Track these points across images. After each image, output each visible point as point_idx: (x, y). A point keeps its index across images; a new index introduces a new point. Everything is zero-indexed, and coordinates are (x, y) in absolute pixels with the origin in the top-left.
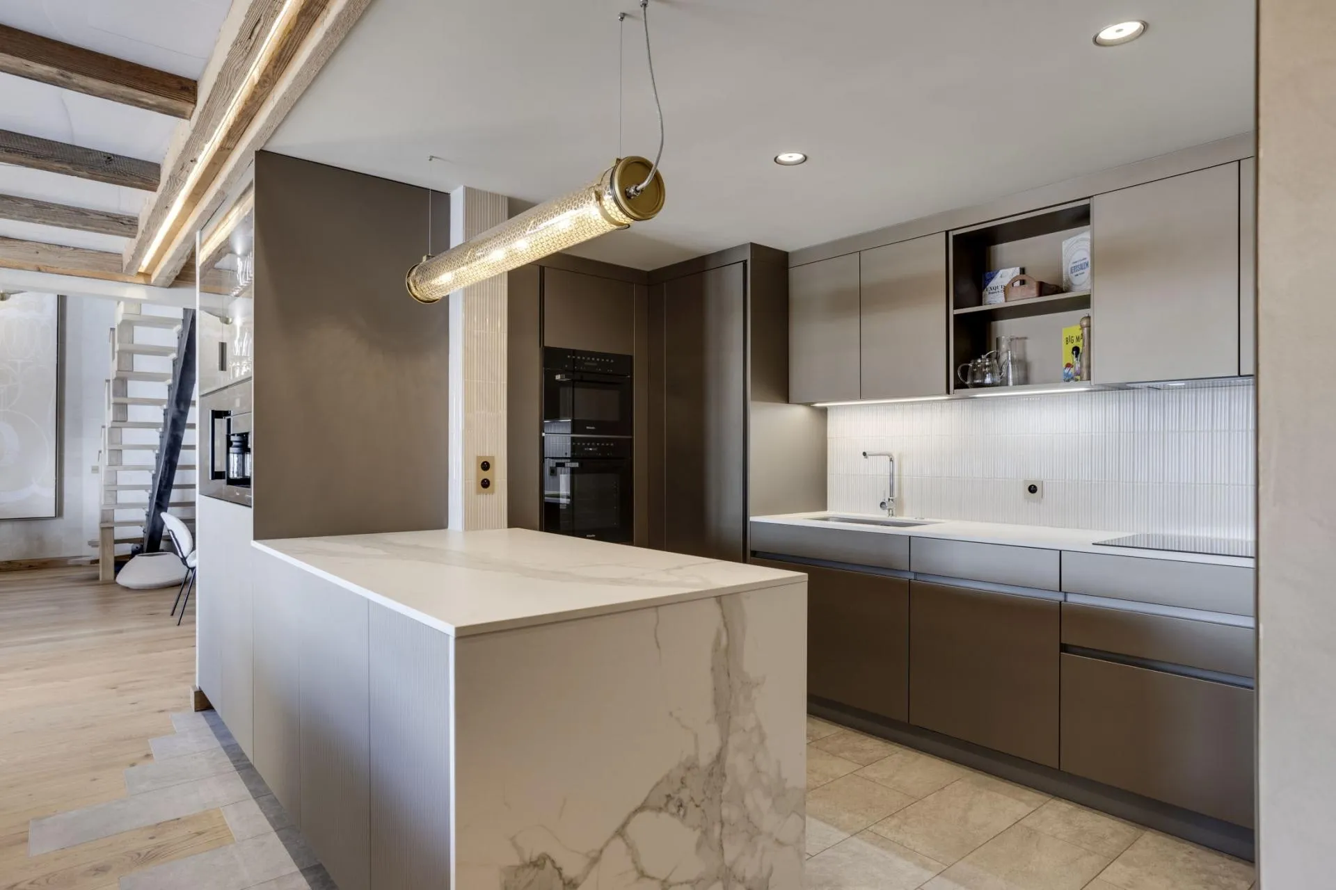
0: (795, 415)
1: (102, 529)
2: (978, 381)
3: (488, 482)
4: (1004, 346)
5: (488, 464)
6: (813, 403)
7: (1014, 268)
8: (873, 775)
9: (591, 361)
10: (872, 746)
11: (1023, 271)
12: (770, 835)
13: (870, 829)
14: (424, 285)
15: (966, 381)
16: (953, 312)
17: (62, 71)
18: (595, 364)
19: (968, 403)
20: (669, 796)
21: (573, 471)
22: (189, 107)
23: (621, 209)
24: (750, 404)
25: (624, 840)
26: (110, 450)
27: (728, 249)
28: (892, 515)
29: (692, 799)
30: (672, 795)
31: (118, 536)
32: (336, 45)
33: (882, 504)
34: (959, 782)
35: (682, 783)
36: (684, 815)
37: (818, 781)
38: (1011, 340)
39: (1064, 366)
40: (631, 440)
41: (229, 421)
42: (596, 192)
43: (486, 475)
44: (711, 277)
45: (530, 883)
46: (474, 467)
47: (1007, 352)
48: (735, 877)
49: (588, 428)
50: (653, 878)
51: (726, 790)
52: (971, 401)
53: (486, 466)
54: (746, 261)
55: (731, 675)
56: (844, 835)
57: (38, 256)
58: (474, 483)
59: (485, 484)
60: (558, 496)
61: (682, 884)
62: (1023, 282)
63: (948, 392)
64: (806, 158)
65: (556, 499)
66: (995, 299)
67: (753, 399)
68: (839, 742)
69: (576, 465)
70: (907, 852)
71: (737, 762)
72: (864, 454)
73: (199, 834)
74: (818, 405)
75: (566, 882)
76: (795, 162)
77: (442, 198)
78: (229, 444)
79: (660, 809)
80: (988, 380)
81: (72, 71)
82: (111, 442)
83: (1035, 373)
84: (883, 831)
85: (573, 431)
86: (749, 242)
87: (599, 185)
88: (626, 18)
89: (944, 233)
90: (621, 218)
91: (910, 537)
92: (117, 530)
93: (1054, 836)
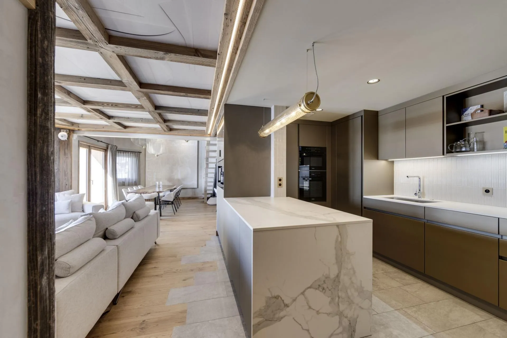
0: (381, 164)
1: (205, 191)
2: (458, 150)
3: (281, 184)
4: (472, 136)
5: (281, 179)
6: (388, 160)
7: (478, 106)
8: (408, 289)
9: (313, 149)
10: (408, 278)
11: (482, 106)
12: (357, 304)
13: (404, 309)
14: (263, 133)
15: (452, 150)
16: (445, 125)
17: (186, 94)
18: (315, 150)
19: (453, 158)
20: (319, 285)
21: (310, 181)
22: (210, 97)
23: (306, 108)
24: (364, 160)
25: (304, 296)
26: (206, 174)
27: (356, 113)
28: (420, 198)
29: (328, 288)
30: (321, 285)
31: (208, 193)
32: (236, 76)
33: (415, 194)
34: (446, 300)
35: (324, 282)
36: (325, 292)
37: (385, 287)
38: (476, 133)
39: (504, 142)
40: (326, 172)
41: (222, 168)
42: (299, 104)
43: (280, 182)
44: (351, 122)
45: (274, 302)
46: (277, 180)
47: (474, 138)
48: (343, 315)
49: (312, 168)
50: (314, 310)
51: (340, 287)
52: (456, 157)
53: (280, 180)
54: (362, 116)
55: (342, 250)
56: (392, 309)
57: (190, 133)
58: (277, 185)
59: (280, 185)
60: (303, 186)
61: (324, 313)
62: (482, 111)
63: (443, 154)
64: (379, 80)
65: (302, 187)
66: (467, 118)
67: (364, 159)
68: (395, 274)
69: (311, 179)
70: (418, 322)
71: (344, 279)
72: (407, 177)
73: (211, 266)
74: (389, 160)
75: (285, 305)
76: (375, 82)
77: (269, 109)
78: (221, 174)
79: (316, 289)
80: (464, 149)
81: (187, 93)
82: (206, 172)
83: (488, 145)
84: (409, 311)
85: (310, 170)
86: (363, 109)
87: (300, 102)
88: (309, 51)
89: (442, 97)
90: (307, 111)
91: (425, 207)
92: (207, 191)
93: (494, 334)
